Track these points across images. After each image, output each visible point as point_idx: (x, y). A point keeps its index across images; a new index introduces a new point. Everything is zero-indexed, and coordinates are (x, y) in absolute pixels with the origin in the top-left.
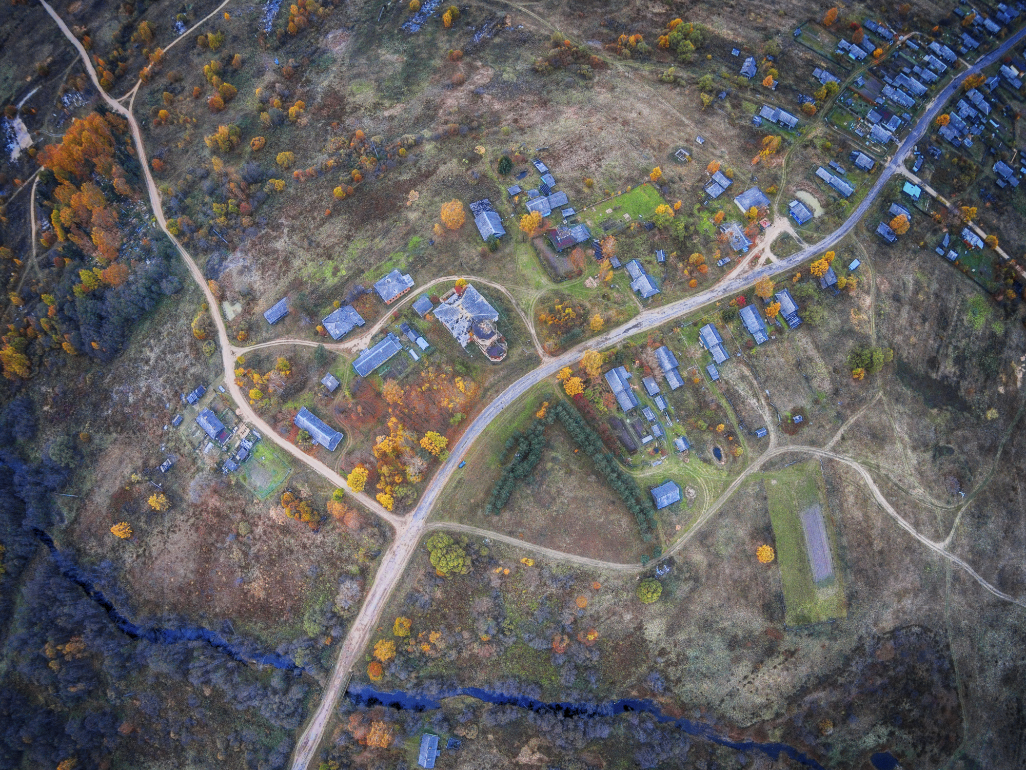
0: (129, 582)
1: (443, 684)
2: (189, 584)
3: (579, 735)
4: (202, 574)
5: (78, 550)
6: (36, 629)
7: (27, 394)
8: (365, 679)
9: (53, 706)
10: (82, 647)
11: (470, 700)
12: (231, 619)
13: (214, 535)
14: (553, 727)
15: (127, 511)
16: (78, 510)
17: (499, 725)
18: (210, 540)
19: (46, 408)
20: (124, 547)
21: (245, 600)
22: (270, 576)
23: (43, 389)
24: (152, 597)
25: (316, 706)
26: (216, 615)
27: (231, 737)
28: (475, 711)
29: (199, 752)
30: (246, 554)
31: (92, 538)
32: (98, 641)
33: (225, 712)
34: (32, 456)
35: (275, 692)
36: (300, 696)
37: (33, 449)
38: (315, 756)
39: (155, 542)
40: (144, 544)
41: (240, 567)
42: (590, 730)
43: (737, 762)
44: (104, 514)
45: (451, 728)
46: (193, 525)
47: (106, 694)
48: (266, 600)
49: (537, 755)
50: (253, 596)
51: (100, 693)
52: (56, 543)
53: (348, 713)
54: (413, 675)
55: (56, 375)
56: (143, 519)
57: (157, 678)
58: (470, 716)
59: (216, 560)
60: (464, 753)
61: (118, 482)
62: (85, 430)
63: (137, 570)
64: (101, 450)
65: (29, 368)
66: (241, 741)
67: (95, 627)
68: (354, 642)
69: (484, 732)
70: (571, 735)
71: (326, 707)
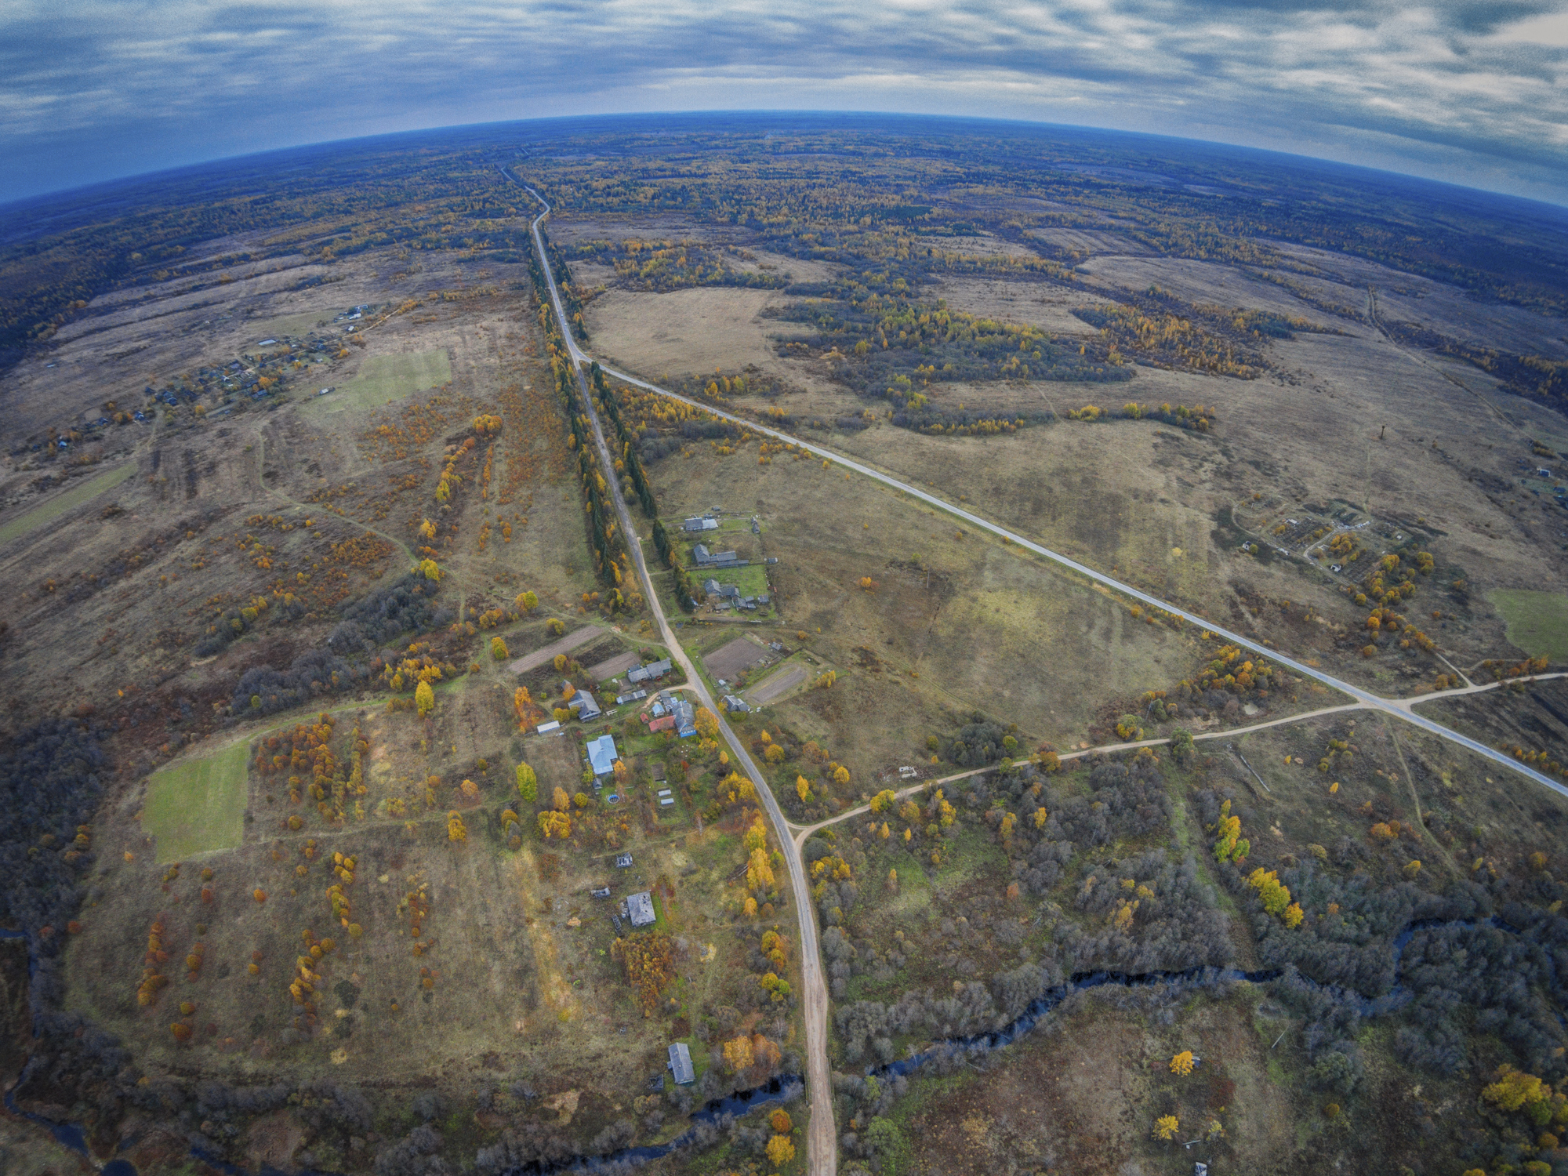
0: (1129, 1021)
1: (696, 1144)
2: (1060, 1075)
3: (512, 1143)
4: (1054, 1095)
5: (1215, 1001)
6: (1178, 895)
7: (1459, 1078)
8: (789, 1107)
9: (1102, 849)
10: (1118, 923)
11: (658, 1141)
12: (984, 1074)
13: (1073, 1147)
14: (546, 1143)
15: (1199, 1087)
16: (1258, 1035)
17: (611, 1124)
18: (1073, 1139)
19: (1418, 1089)
20: (1168, 1049)
21: (983, 1107)
22: (972, 1152)
23: (1448, 1103)
24: (1091, 1029)
25: (829, 1047)
26: (1004, 1066)
27: (901, 959)
28: (647, 1131)
29: (926, 922)
30: (1019, 1155)
31: (1211, 1025)
32: (1105, 942)
33: (925, 979)
34: (1370, 1030)
35: (880, 1033)
36: (850, 1045)
37: (1379, 1038)
38: (802, 994)
39: (1136, 1083)
40: (1149, 1071)
41: (1016, 1137)
42: (501, 1152)
43: (314, 1154)
44: (1224, 1061)
45: (665, 1099)
46: (1109, 1138)
47: (1060, 903)
48: (958, 1123)
49: (557, 1105)
50: (976, 1116)
51: (1067, 899)
52: (1247, 983)
53: (786, 1059)
54: (734, 1138)
55: (1452, 1133)
56: (1174, 1095)
57: (1020, 959)
58: (649, 1121)
59: (1049, 1124)
60: (641, 1077)
61: (1241, 1104)
62: (1344, 1118)
63: (1131, 1041)
64: (1299, 1116)
65: (1494, 1104)
66: (889, 962)
67: (1121, 951)
68: (824, 1139)
69: (628, 1110)
70: (521, 1139)
71: (817, 1052)
